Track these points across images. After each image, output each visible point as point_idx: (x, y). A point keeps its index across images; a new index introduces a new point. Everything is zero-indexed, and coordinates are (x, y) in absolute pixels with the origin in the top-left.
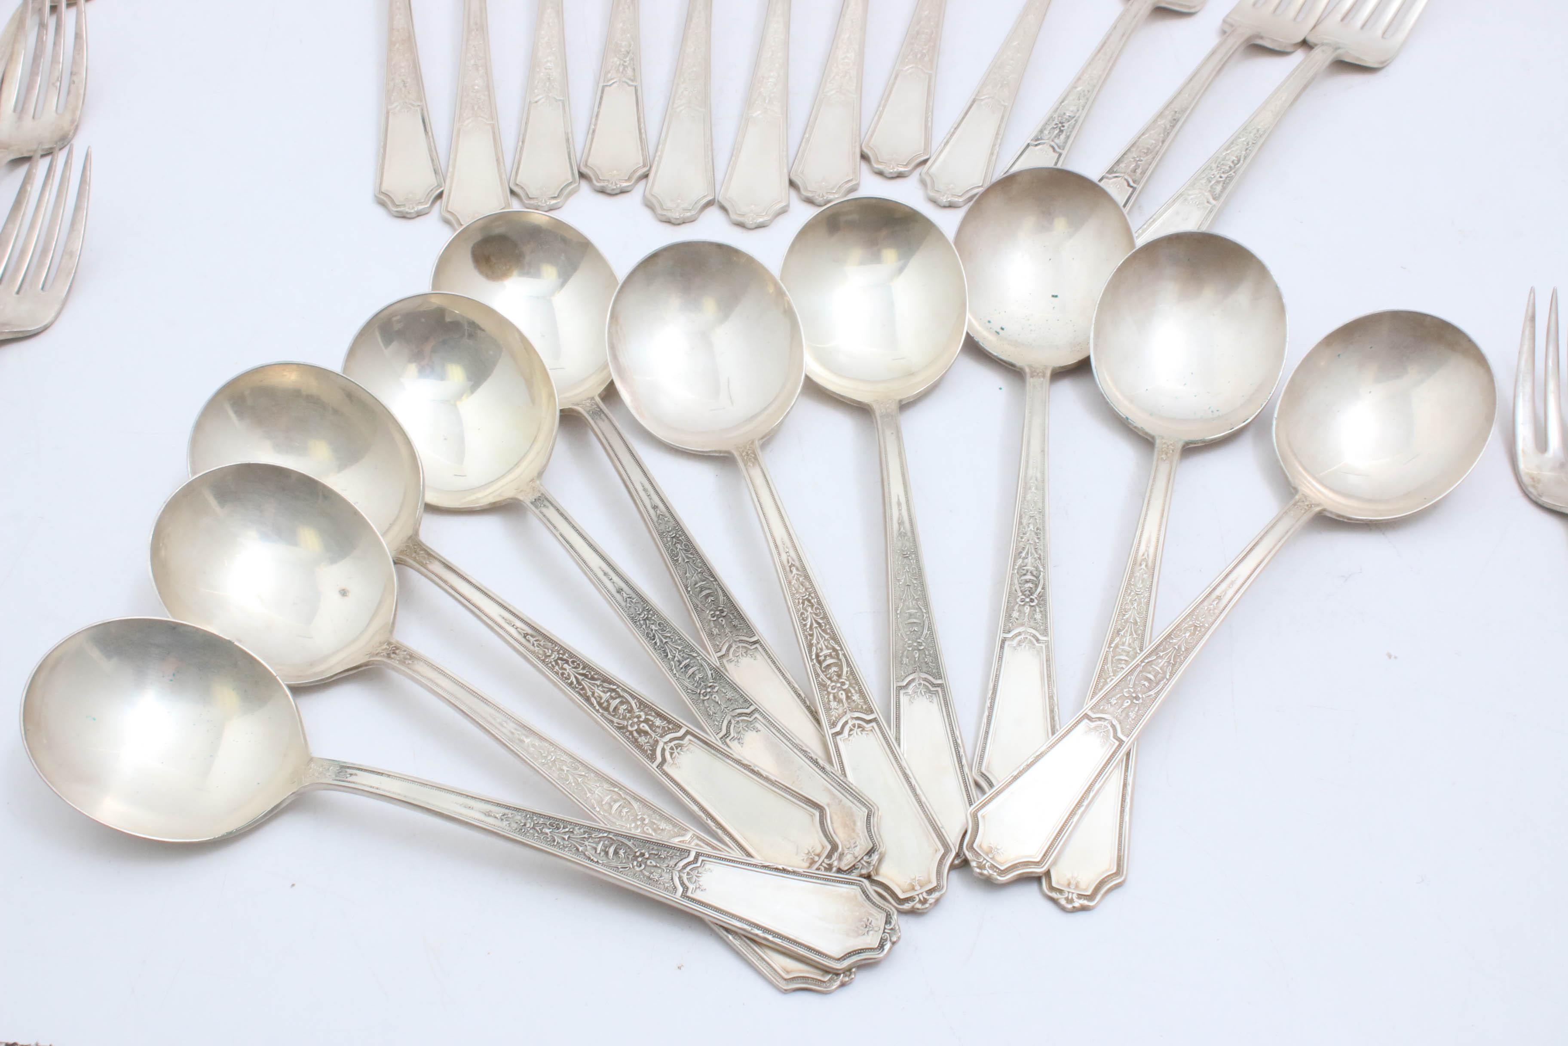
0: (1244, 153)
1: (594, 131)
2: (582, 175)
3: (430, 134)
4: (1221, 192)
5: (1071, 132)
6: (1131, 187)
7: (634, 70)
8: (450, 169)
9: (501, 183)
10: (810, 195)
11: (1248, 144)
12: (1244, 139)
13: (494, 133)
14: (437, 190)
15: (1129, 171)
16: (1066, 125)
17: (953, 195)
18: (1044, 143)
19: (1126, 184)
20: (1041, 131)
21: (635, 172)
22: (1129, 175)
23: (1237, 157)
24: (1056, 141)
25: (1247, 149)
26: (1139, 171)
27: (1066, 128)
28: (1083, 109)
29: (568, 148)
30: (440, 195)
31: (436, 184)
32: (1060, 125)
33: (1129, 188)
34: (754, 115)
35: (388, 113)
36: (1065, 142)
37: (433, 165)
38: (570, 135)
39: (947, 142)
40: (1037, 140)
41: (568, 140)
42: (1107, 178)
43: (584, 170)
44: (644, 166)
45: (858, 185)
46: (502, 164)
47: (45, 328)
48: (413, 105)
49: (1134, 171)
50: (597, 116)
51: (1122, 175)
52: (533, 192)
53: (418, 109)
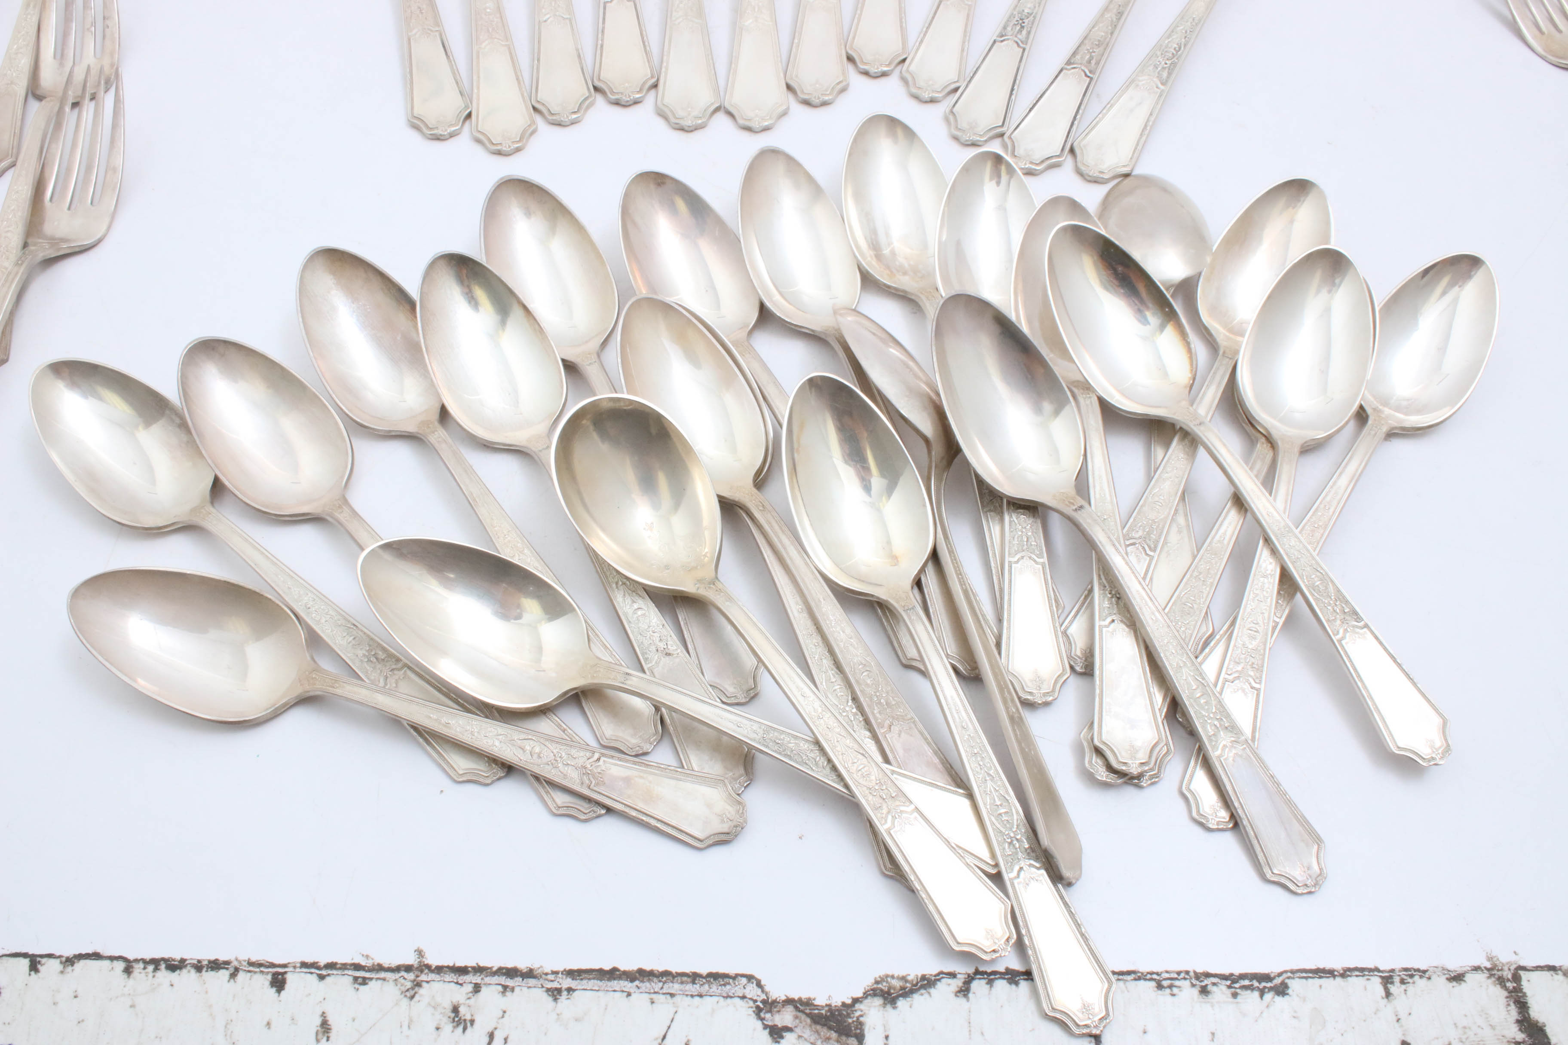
0: (1183, 40)
1: (602, 46)
2: (596, 89)
3: (451, 57)
4: (1168, 78)
5: (1031, 27)
6: (1089, 77)
8: (475, 91)
9: (524, 101)
10: (806, 97)
11: (1186, 32)
12: (1181, 28)
13: (511, 53)
14: (466, 110)
15: (1085, 62)
16: (1026, 21)
17: (933, 91)
18: (1008, 39)
19: (1083, 75)
20: (1005, 28)
21: (644, 83)
22: (1086, 67)
23: (1178, 44)
24: (1019, 36)
25: (1186, 37)
26: (1093, 62)
27: (1026, 24)
28: (1039, 6)
29: (581, 63)
30: (469, 115)
31: (464, 106)
32: (1021, 22)
33: (1086, 78)
34: (746, 24)
35: (409, 40)
36: (1027, 37)
37: (459, 88)
38: (581, 51)
39: (922, 41)
40: (1002, 36)
41: (579, 56)
42: (1066, 69)
43: (597, 84)
44: (652, 77)
45: (848, 85)
46: (522, 83)
47: (99, 241)
48: (431, 31)
49: (1089, 62)
50: (603, 31)
51: (1079, 65)
52: (555, 109)
53: (437, 34)
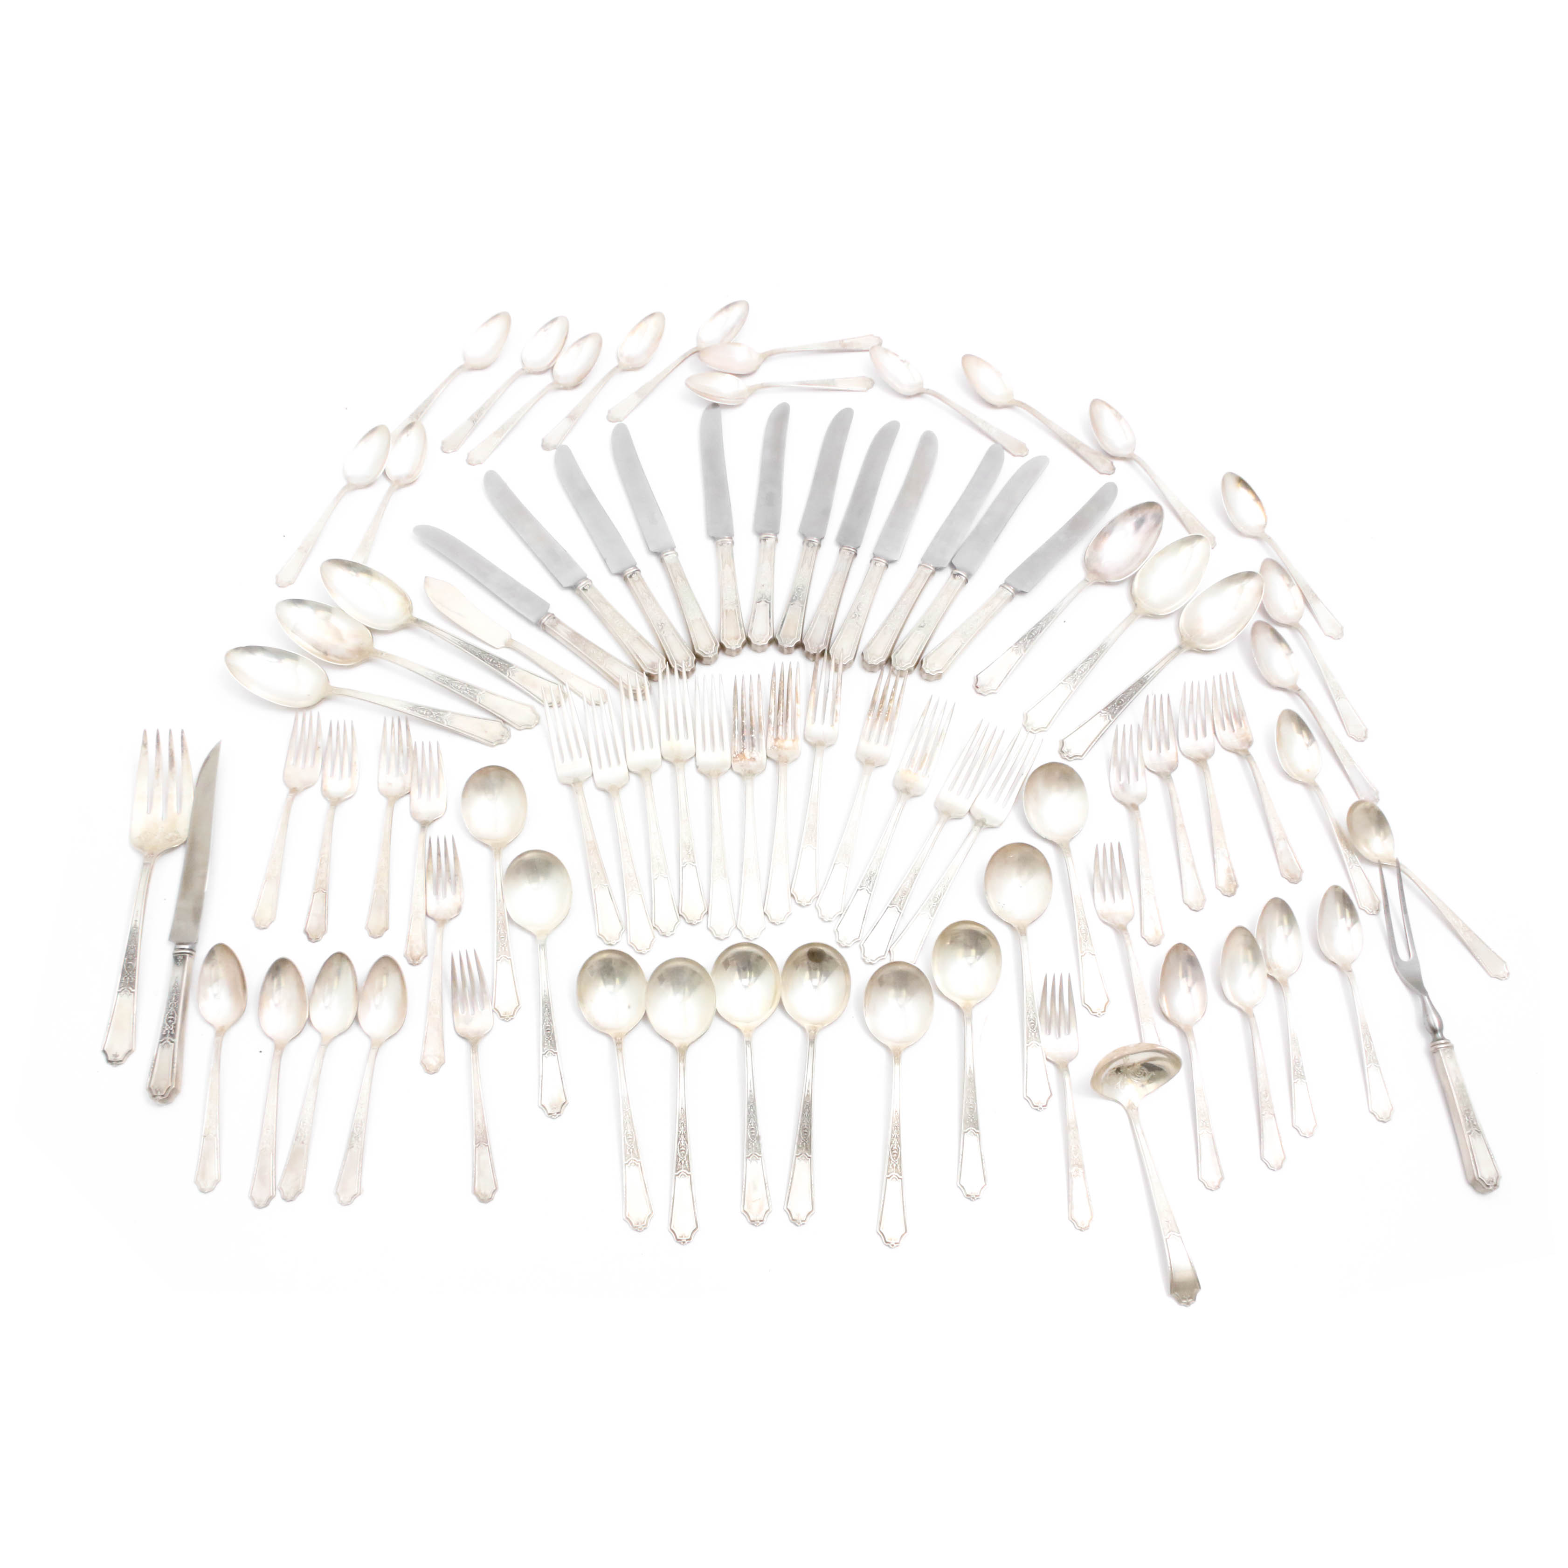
1: (682, 890)
2: (681, 916)
3: (614, 901)
4: (935, 912)
5: (875, 881)
7: (693, 856)
9: (649, 925)
13: (641, 895)
15: (898, 902)
18: (864, 888)
19: (897, 911)
20: (863, 881)
21: (702, 912)
22: (898, 906)
23: (940, 893)
24: (869, 887)
25: (944, 889)
26: (902, 903)
27: (872, 879)
29: (672, 901)
32: (870, 878)
35: (594, 891)
36: (873, 888)
38: (672, 895)
39: (825, 887)
40: (861, 887)
41: (672, 897)
42: (890, 907)
43: (681, 914)
44: (705, 910)
50: (682, 883)
51: (895, 906)
53: (607, 887)
